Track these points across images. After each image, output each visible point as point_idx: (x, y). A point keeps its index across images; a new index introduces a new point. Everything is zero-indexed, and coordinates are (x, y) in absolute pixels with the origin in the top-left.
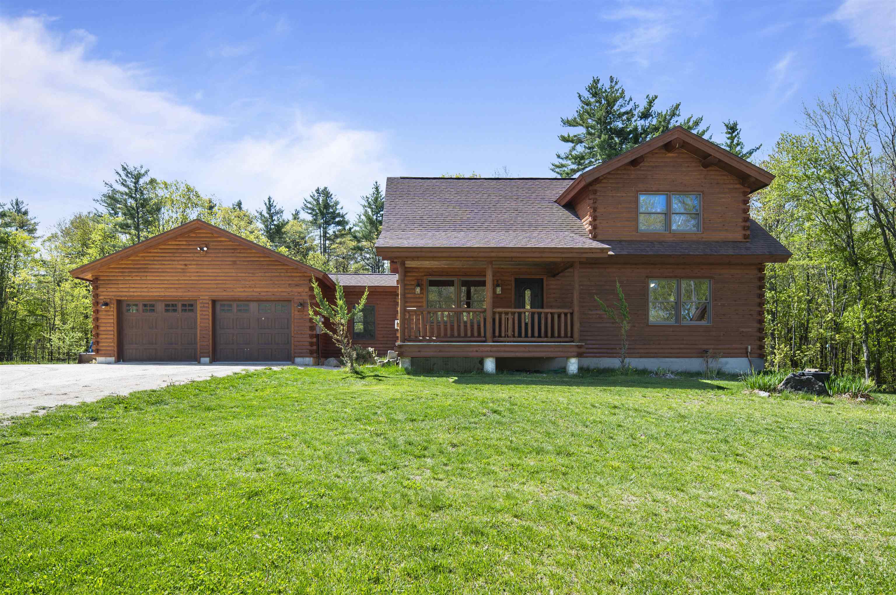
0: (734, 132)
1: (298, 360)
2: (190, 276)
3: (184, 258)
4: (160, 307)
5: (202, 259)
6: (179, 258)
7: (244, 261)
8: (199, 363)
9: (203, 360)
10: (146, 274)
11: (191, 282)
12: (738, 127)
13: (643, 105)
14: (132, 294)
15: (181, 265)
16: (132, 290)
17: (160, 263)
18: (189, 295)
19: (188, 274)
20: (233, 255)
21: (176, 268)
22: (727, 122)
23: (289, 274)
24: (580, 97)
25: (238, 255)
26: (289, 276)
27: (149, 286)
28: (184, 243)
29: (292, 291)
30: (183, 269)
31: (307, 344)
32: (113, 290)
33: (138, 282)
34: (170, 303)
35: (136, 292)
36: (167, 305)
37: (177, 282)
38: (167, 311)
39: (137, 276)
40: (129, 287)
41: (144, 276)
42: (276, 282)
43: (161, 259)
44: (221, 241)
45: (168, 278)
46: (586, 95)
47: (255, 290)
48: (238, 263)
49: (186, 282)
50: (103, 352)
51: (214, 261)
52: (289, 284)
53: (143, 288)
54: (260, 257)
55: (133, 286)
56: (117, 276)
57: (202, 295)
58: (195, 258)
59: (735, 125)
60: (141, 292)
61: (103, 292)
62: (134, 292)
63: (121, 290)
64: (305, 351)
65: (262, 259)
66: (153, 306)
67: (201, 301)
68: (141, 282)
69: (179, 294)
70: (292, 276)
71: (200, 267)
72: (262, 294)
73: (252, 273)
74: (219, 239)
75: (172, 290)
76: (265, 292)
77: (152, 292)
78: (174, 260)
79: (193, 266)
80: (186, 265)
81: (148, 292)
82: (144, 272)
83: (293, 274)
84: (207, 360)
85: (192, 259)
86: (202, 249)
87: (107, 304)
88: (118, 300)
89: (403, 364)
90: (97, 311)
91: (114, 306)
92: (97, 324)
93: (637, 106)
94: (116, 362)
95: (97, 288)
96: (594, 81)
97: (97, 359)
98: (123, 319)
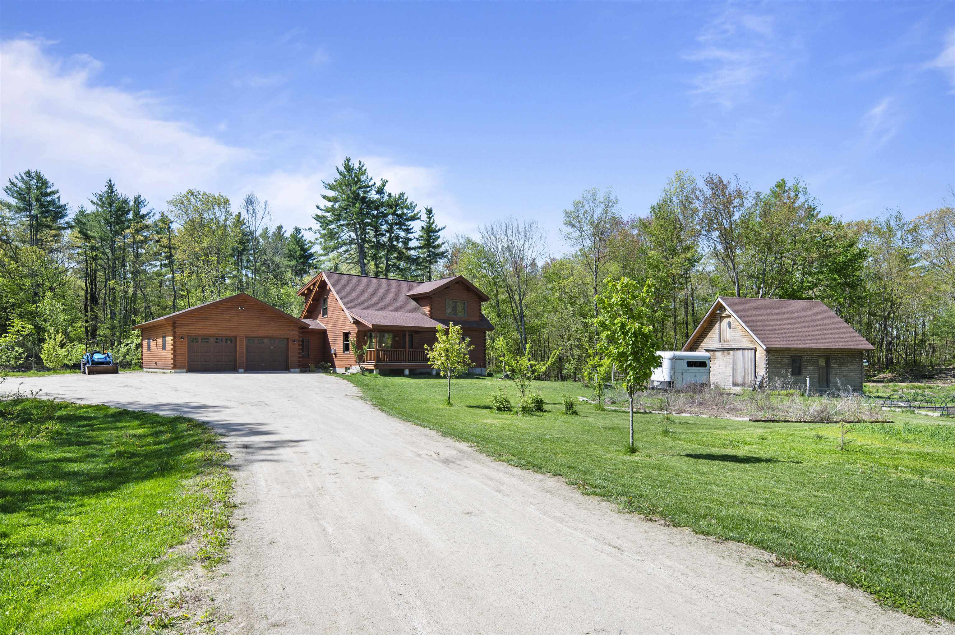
0: (430, 214)
1: (292, 370)
3: (230, 313)
4: (212, 340)
5: (240, 314)
6: (226, 313)
7: (264, 316)
8: (238, 372)
9: (240, 370)
10: (206, 321)
11: (234, 327)
12: (433, 212)
13: (379, 184)
14: (198, 332)
15: (228, 316)
16: (198, 330)
17: (215, 315)
18: (233, 334)
19: (232, 322)
20: (257, 312)
21: (225, 318)
22: (426, 207)
24: (338, 169)
25: (260, 312)
26: (288, 326)
27: (209, 328)
28: (230, 304)
29: (290, 334)
30: (229, 319)
31: (298, 361)
32: (186, 329)
33: (201, 325)
34: (219, 338)
35: (201, 331)
36: (217, 339)
37: (225, 326)
38: (216, 342)
39: (201, 322)
40: (196, 328)
42: (281, 329)
43: (216, 312)
44: (251, 305)
45: (220, 324)
46: (342, 169)
47: (270, 332)
48: (261, 317)
49: (231, 326)
50: (179, 366)
51: (247, 315)
52: (288, 330)
53: (205, 329)
54: (272, 314)
55: (198, 327)
56: (188, 322)
57: (240, 334)
58: (236, 313)
59: (431, 210)
60: (204, 331)
61: (179, 330)
63: (191, 330)
64: (297, 365)
65: (273, 316)
66: (208, 339)
67: (240, 337)
68: (203, 325)
69: (227, 333)
70: (290, 326)
71: (239, 318)
72: (274, 334)
73: (269, 323)
74: (250, 303)
75: (223, 331)
77: (211, 331)
78: (224, 314)
79: (235, 318)
80: (231, 317)
81: (208, 331)
82: (205, 319)
83: (290, 324)
84: (243, 370)
85: (234, 313)
86: (242, 309)
87: (181, 338)
88: (188, 336)
89: (376, 372)
90: (174, 342)
91: (186, 339)
92: (174, 349)
93: (375, 184)
94: (186, 372)
95: (174, 328)
96: (348, 160)
97: (173, 371)
98: (189, 347)
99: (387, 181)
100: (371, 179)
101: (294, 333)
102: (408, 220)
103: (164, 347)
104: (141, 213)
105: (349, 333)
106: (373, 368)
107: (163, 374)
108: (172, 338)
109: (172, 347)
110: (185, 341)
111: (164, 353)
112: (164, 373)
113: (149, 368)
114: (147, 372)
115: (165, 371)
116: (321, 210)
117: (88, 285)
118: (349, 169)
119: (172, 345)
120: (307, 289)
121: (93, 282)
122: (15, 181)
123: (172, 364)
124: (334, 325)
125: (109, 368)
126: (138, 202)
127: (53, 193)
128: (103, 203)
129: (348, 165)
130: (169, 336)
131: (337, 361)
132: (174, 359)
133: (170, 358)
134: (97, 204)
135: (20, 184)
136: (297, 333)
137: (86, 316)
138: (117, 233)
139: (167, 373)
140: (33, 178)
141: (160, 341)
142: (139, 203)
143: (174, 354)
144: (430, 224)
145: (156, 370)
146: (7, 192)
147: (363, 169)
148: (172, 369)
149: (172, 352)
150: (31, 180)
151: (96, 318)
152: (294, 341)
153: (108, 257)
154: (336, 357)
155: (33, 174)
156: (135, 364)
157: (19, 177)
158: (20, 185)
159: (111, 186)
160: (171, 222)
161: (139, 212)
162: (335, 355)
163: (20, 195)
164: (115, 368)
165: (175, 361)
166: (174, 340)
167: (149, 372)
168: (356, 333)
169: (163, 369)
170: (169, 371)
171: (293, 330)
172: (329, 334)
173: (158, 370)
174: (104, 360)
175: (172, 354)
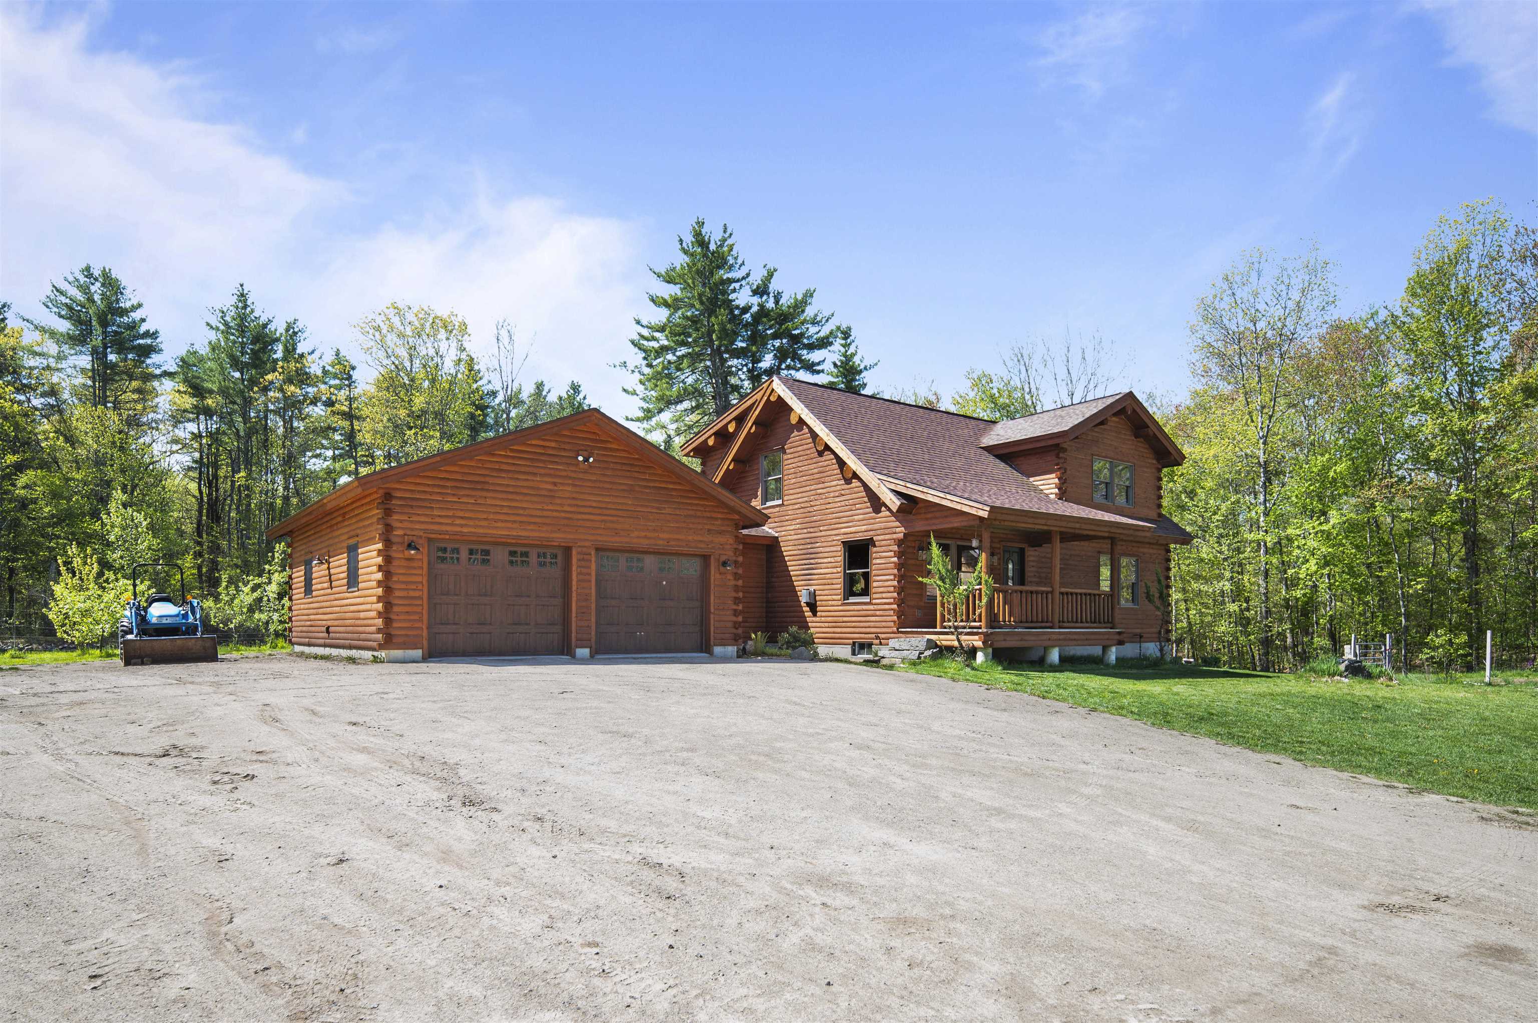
0: (847, 339)
1: (718, 650)
2: (562, 505)
3: (552, 472)
4: (500, 556)
5: (581, 476)
6: (542, 471)
7: (646, 487)
8: (571, 660)
9: (579, 653)
10: (485, 494)
11: (563, 515)
12: (852, 334)
14: (458, 529)
15: (546, 482)
16: (458, 522)
17: (510, 475)
18: (559, 537)
19: (558, 501)
20: (628, 474)
21: (538, 489)
22: (841, 325)
23: (708, 515)
25: (636, 475)
26: (708, 518)
27: (491, 516)
28: (553, 444)
29: (712, 542)
30: (550, 490)
31: (730, 624)
32: (422, 519)
33: (470, 507)
34: (519, 549)
35: (466, 525)
36: (513, 553)
37: (539, 513)
38: (512, 564)
39: (468, 496)
40: (454, 517)
41: (481, 497)
42: (691, 526)
43: (513, 468)
44: (611, 449)
45: (525, 505)
46: (689, 241)
47: (661, 535)
48: (637, 489)
49: (555, 514)
50: (401, 640)
51: (601, 481)
52: (709, 530)
53: (479, 519)
54: (667, 482)
55: (461, 514)
56: (431, 493)
57: (581, 540)
58: (570, 474)
59: (850, 329)
60: (476, 526)
61: (401, 521)
62: (462, 526)
63: (438, 520)
64: (727, 635)
65: (671, 486)
66: (487, 553)
67: (579, 549)
68: (476, 508)
69: (543, 535)
70: (712, 518)
71: (578, 489)
72: (672, 543)
73: (658, 508)
74: (609, 446)
75: (531, 527)
76: (675, 540)
77: (496, 528)
78: (535, 474)
79: (566, 488)
80: (555, 484)
81: (488, 527)
82: (482, 490)
83: (714, 515)
85: (564, 474)
86: (586, 460)
87: (410, 546)
88: (430, 540)
89: (986, 655)
90: (388, 559)
91: (424, 550)
92: (386, 584)
93: (748, 275)
94: (425, 659)
95: (388, 512)
96: (701, 224)
97: (382, 654)
98: (433, 577)
99: (775, 270)
100: (743, 264)
101: (721, 539)
102: (811, 347)
103: (353, 579)
104: (299, 351)
105: (870, 542)
106: (979, 644)
107: (352, 667)
108: (380, 546)
109: (379, 576)
110: (421, 557)
111: (352, 599)
112: (352, 660)
113: (309, 645)
114: (301, 655)
115: (354, 653)
116: (642, 326)
117: (204, 489)
118: (701, 242)
119: (380, 568)
120: (715, 434)
121: (212, 483)
122: (64, 286)
123: (379, 631)
124: (810, 524)
125: (190, 644)
126: (292, 333)
127: (134, 308)
128: (226, 324)
129: (700, 234)
130: (370, 541)
131: (816, 626)
132: (386, 615)
133: (373, 614)
134: (217, 329)
135: (74, 292)
136: (731, 541)
137: (199, 544)
138: (253, 382)
139: (365, 662)
140: (96, 279)
141: (340, 563)
142: (295, 333)
143: (387, 600)
144: (848, 358)
145: (327, 651)
146: (48, 307)
147: (729, 242)
148: (381, 647)
149: (380, 591)
150: (93, 284)
151: (215, 549)
152: (724, 564)
153: (238, 430)
154: (814, 612)
155: (96, 273)
156: (277, 634)
157: (71, 279)
158: (74, 294)
159: (242, 295)
160: (353, 368)
161: (294, 349)
162: (813, 607)
163: (72, 314)
164: (208, 644)
165: (388, 621)
166: (387, 556)
167: (308, 657)
168: (900, 542)
169: (350, 647)
170: (368, 654)
171: (720, 533)
172: (788, 550)
173: (335, 652)
174: (179, 620)
175: (380, 599)
